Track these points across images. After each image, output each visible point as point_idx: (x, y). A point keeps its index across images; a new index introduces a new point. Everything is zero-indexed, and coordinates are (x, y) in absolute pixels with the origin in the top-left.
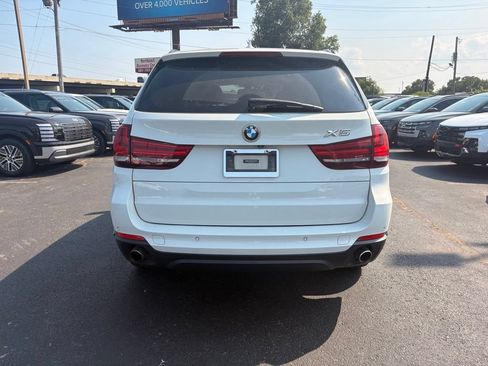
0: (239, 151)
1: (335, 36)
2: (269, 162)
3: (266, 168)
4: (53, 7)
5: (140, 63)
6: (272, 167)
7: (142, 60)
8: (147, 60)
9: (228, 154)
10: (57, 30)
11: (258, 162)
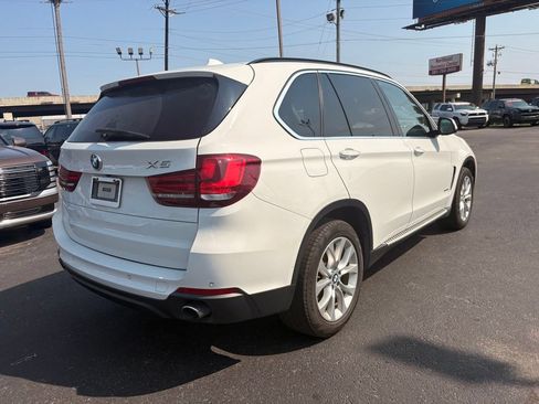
2: (116, 192)
4: (335, 21)
5: (435, 64)
7: (437, 60)
8: (444, 59)
9: (95, 181)
10: (338, 43)
11: (110, 191)
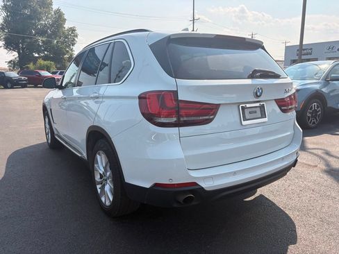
0: (248, 105)
1: (74, 27)
2: (261, 111)
3: (260, 116)
6: (263, 115)
9: (243, 108)
11: (256, 112)
